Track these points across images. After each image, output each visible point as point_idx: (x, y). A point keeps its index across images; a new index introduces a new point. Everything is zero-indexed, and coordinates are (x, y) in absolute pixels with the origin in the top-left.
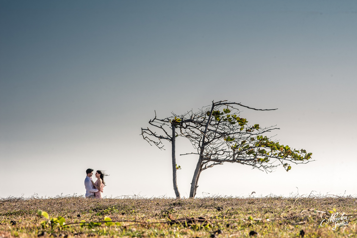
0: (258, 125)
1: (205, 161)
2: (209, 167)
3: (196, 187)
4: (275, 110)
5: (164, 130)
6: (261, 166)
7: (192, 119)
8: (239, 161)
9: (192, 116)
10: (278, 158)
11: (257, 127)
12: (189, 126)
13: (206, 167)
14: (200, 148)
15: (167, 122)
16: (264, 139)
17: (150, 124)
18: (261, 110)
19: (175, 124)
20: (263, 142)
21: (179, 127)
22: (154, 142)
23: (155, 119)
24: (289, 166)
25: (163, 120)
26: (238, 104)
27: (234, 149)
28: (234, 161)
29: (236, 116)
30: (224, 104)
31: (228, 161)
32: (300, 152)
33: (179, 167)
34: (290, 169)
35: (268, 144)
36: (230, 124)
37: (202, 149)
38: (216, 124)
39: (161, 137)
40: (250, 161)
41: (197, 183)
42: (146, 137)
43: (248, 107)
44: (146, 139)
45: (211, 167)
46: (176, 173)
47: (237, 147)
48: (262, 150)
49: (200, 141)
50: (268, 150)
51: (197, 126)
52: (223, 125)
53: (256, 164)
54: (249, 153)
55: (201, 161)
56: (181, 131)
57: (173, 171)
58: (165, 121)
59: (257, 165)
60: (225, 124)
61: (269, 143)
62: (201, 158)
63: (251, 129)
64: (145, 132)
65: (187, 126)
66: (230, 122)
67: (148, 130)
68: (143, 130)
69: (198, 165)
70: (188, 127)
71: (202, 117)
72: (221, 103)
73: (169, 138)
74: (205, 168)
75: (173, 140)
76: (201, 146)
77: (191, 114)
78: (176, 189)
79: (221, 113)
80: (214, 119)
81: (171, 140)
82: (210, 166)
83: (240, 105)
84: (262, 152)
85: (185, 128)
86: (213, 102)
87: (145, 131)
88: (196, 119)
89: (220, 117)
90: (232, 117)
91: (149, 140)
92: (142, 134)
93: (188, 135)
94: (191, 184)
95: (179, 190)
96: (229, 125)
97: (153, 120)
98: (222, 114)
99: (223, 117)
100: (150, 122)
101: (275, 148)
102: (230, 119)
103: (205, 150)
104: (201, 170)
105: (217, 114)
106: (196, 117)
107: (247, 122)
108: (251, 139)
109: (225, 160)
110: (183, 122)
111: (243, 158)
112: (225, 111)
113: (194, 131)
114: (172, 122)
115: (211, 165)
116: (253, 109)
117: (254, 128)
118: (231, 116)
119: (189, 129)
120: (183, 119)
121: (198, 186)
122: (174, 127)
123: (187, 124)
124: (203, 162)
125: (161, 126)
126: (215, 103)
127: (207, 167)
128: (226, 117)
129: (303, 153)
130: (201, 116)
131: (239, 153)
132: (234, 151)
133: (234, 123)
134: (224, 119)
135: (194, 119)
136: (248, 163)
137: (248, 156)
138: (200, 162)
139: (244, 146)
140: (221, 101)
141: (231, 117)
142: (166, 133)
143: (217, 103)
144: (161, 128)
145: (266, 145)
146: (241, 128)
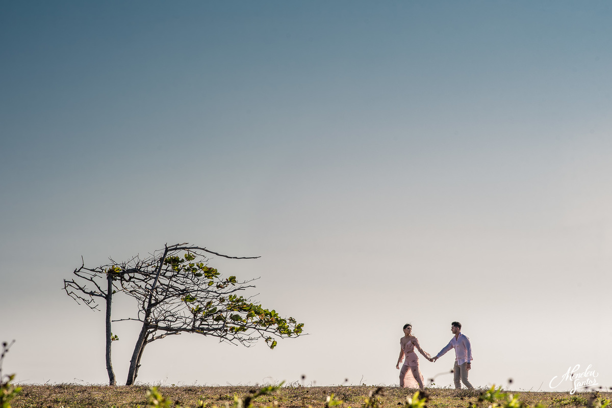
0: (235, 278)
1: (151, 330)
2: (158, 338)
3: (138, 366)
4: (256, 258)
5: (96, 284)
6: (235, 338)
7: (139, 268)
8: (201, 331)
9: (138, 264)
10: (257, 329)
11: (232, 280)
12: (133, 277)
13: (153, 337)
14: (145, 310)
15: (100, 272)
16: (238, 301)
17: (76, 274)
18: (236, 258)
19: (112, 275)
20: (238, 304)
21: (119, 280)
22: (84, 300)
23: (82, 267)
24: (274, 341)
25: (93, 270)
26: (203, 249)
27: (195, 313)
28: (193, 330)
29: (203, 265)
30: (184, 248)
31: (185, 330)
32: (288, 321)
33: (116, 336)
34: (275, 346)
35: (243, 307)
36: (194, 276)
37: (148, 313)
38: (174, 276)
39: (92, 294)
40: (219, 331)
41: (139, 360)
42: (72, 292)
43: (217, 254)
44: (72, 295)
45: (161, 338)
46: (110, 345)
47: (199, 310)
48: (235, 316)
49: (144, 302)
50: (243, 315)
51: (146, 279)
52: (184, 277)
53: (226, 335)
54: (218, 319)
55: (145, 329)
56: (122, 285)
57: (107, 343)
58: (97, 272)
59: (228, 336)
60: (187, 276)
61: (245, 306)
62: (147, 325)
63: (225, 283)
64: (70, 285)
65: (131, 278)
66: (194, 274)
67: (73, 282)
68: (66, 283)
69: (141, 336)
70: (132, 280)
71: (153, 265)
72: (178, 247)
73: (103, 295)
74: (153, 340)
75: (108, 298)
76: (146, 308)
77: (136, 261)
78: (109, 368)
79: (180, 260)
80: (170, 268)
81: (106, 298)
82: (159, 336)
83: (205, 250)
84: (235, 318)
85: (127, 281)
86: (166, 245)
87: (70, 283)
88: (144, 268)
89: (179, 266)
90: (198, 266)
91: (75, 297)
92: (65, 288)
93: (133, 291)
94: (131, 361)
95: (114, 371)
96: (192, 277)
97: (80, 270)
98: (183, 261)
99: (184, 266)
100: (75, 272)
101: (252, 313)
102: (194, 269)
103: (152, 314)
104: (145, 342)
105: (175, 261)
106: (144, 265)
107: (219, 274)
108: (220, 299)
109: (180, 329)
110: (124, 272)
111: (207, 327)
112: (186, 258)
113: (140, 286)
114: (109, 272)
115: (162, 335)
116: (224, 256)
117: (228, 282)
118: (195, 264)
119: (134, 282)
120: (124, 268)
121: (140, 365)
122: (111, 279)
123: (132, 275)
124: (148, 331)
125: (91, 278)
126: (170, 247)
127: (155, 339)
128: (188, 266)
129: (292, 324)
130: (151, 265)
131: (202, 319)
132: (195, 315)
133: (199, 275)
134: (185, 269)
135: (141, 268)
136: (215, 334)
137: (215, 323)
138: (144, 331)
139: (210, 309)
140: (178, 245)
141: (195, 266)
142: (99, 288)
143: (173, 246)
144: (91, 280)
145: (241, 309)
146: (210, 282)
